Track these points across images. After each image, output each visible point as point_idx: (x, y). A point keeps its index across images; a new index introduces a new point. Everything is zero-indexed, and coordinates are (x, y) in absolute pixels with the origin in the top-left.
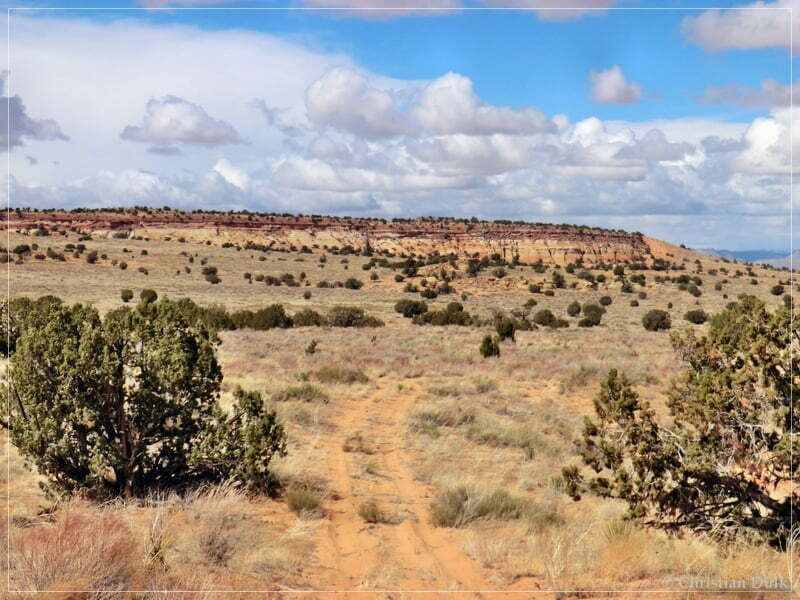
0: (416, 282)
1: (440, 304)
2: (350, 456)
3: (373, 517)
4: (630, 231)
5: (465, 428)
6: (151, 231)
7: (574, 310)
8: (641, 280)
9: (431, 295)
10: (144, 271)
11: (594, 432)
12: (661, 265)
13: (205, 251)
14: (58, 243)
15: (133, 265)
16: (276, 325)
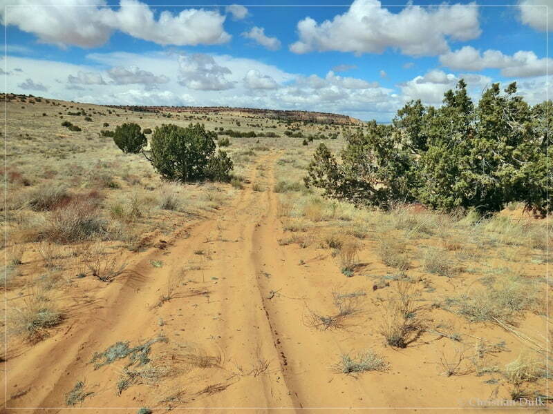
0: (290, 127)
1: (296, 132)
2: (258, 171)
3: (256, 189)
4: (346, 115)
5: (292, 164)
6: (224, 113)
7: (330, 135)
8: (348, 128)
9: (294, 130)
10: (221, 123)
11: (314, 165)
12: (353, 124)
13: (237, 118)
14: (200, 115)
15: (219, 121)
16: (252, 136)
